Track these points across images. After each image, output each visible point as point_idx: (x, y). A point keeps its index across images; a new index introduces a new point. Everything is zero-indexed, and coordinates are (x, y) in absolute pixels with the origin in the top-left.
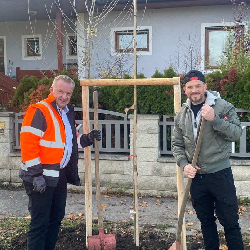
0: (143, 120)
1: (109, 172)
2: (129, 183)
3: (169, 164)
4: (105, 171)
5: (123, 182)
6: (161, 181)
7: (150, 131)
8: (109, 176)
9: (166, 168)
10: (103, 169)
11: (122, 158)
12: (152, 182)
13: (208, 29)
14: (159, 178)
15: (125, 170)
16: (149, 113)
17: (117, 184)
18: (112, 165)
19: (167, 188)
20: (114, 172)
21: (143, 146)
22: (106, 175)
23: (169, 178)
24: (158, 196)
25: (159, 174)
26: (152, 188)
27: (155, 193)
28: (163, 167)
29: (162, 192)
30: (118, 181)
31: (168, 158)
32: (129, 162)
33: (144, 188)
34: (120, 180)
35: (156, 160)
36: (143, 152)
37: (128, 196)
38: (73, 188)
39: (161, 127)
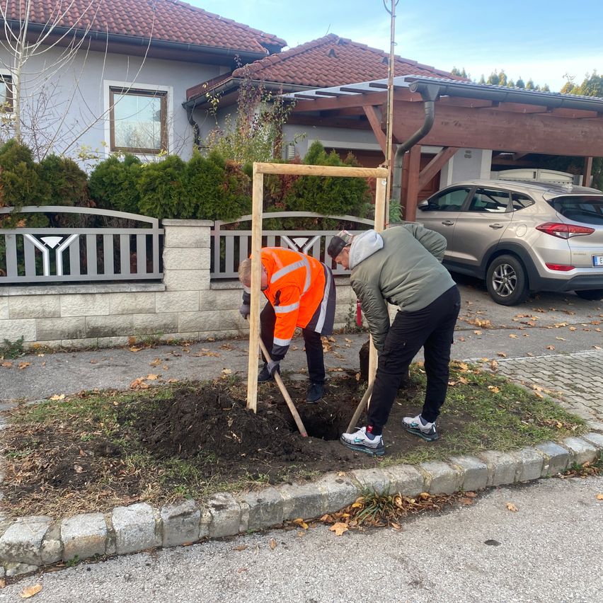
0: (188, 228)
1: (130, 312)
2: (165, 325)
3: (226, 291)
4: (123, 310)
5: (156, 324)
6: (213, 316)
7: (198, 245)
8: (131, 317)
9: (222, 298)
10: (120, 307)
11: (154, 287)
12: (202, 320)
13: (114, 90)
14: (211, 313)
15: (158, 306)
16: (194, 217)
17: (145, 329)
18: (136, 299)
19: (223, 326)
20: (140, 312)
21: (188, 267)
22: (125, 316)
23: (227, 312)
24: (210, 339)
25: (212, 308)
26: (200, 328)
27: (205, 335)
28: (218, 298)
29: (216, 333)
30: (146, 324)
31: (227, 283)
32: (166, 293)
33: (189, 330)
34: (151, 321)
35: (208, 287)
36: (188, 277)
37: (164, 344)
38: (63, 345)
39: (212, 238)
